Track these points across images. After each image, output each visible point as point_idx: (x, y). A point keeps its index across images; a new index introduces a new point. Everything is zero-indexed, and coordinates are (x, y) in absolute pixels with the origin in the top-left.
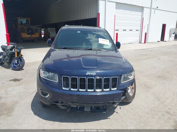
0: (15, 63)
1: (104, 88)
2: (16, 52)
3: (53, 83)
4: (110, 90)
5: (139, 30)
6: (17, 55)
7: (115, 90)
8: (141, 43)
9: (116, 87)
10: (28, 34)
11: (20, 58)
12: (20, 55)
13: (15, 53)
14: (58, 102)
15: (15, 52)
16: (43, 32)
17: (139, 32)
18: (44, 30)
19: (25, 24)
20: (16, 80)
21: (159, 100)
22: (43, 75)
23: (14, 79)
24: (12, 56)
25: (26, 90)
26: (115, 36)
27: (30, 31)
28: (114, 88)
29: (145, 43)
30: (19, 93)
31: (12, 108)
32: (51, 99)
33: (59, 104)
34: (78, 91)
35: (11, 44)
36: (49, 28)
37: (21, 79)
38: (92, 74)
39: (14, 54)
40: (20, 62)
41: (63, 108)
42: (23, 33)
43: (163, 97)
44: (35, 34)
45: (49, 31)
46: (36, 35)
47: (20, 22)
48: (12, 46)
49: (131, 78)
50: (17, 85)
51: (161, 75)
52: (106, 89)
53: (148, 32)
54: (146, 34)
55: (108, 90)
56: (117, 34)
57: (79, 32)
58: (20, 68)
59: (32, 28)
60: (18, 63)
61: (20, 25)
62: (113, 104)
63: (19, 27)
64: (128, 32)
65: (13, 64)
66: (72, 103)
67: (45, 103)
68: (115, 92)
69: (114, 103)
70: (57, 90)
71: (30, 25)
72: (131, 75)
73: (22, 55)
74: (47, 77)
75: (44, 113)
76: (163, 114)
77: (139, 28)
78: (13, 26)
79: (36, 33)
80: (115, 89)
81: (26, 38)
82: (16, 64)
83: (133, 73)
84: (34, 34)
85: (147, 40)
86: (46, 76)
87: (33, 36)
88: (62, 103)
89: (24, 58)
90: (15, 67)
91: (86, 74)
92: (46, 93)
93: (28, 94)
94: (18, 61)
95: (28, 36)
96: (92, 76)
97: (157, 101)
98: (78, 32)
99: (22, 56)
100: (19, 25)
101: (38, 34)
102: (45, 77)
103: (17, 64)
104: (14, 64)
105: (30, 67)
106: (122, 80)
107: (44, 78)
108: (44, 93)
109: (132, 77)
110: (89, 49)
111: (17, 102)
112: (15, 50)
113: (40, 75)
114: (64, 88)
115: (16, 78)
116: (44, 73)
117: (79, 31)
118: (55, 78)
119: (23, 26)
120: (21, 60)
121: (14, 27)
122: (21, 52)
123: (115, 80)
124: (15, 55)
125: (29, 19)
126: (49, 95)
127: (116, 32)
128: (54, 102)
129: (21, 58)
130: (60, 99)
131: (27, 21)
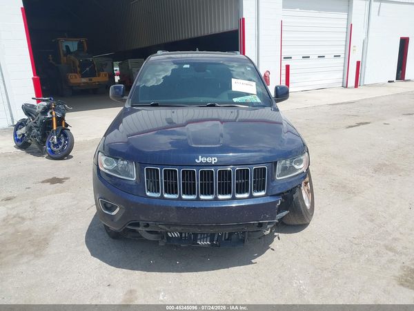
0: (53, 143)
1: (237, 192)
2: (54, 119)
3: (126, 182)
4: (251, 197)
5: (343, 56)
6: (57, 125)
7: (262, 196)
8: (347, 87)
9: (264, 189)
10: (83, 76)
11: (64, 132)
12: (63, 124)
13: (52, 121)
14: (137, 225)
15: (52, 118)
16: (117, 69)
17: (341, 61)
18: (120, 66)
19: (76, 54)
20: (54, 181)
21: (372, 221)
22: (105, 166)
23: (51, 178)
24: (46, 127)
25: (76, 202)
26: (284, 72)
27: (88, 69)
28: (260, 191)
29: (356, 86)
30: (62, 209)
31: (45, 240)
32: (124, 217)
33: (141, 229)
34: (180, 198)
35: (44, 101)
36: (129, 60)
37: (67, 178)
38: (209, 160)
39: (50, 122)
40: (63, 141)
41: (151, 237)
42: (72, 73)
43: (384, 214)
44: (99, 75)
45: (130, 67)
46: (101, 78)
47: (65, 49)
48: (45, 104)
49: (301, 168)
50: (56, 193)
51: (387, 163)
52: (240, 193)
53: (364, 60)
54: (358, 63)
55: (246, 195)
56: (288, 67)
57: (188, 66)
58: (64, 153)
59: (92, 62)
60: (60, 143)
61: (65, 55)
62: (258, 227)
63: (64, 59)
64: (313, 62)
65: (49, 147)
66: (169, 225)
67: (112, 228)
68: (261, 201)
69: (260, 225)
70: (134, 199)
71: (87, 54)
72: (300, 162)
73: (67, 125)
74: (115, 171)
75: (113, 251)
76: (378, 252)
77: (341, 50)
78: (51, 58)
79: (102, 73)
80: (263, 193)
81: (79, 85)
82: (55, 146)
83: (304, 157)
84: (95, 76)
85: (362, 81)
86: (111, 168)
87: (95, 79)
88: (147, 225)
89: (73, 130)
90: (52, 152)
91: (196, 160)
92: (113, 206)
93: (79, 210)
94: (58, 139)
95: (84, 80)
96: (210, 165)
97: (367, 222)
98: (185, 66)
99: (69, 127)
100: (62, 55)
101: (106, 76)
102: (109, 170)
103: (57, 145)
104: (52, 146)
105: (86, 152)
106: (278, 172)
107: (107, 171)
108: (109, 206)
109: (302, 166)
110: (208, 106)
111: (55, 228)
112: (51, 113)
113: (98, 166)
114: (148, 194)
115: (55, 176)
116: (106, 160)
117: (187, 64)
118: (131, 173)
119: (72, 57)
120: (65, 136)
121: (51, 61)
122: (66, 118)
123: (260, 173)
124: (53, 125)
125: (83, 40)
126: (118, 209)
127: (285, 63)
128: (129, 225)
129: (66, 131)
130: (141, 218)
131: (80, 44)
